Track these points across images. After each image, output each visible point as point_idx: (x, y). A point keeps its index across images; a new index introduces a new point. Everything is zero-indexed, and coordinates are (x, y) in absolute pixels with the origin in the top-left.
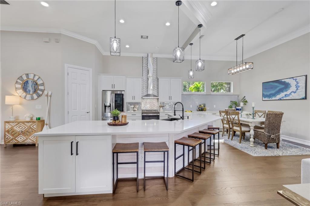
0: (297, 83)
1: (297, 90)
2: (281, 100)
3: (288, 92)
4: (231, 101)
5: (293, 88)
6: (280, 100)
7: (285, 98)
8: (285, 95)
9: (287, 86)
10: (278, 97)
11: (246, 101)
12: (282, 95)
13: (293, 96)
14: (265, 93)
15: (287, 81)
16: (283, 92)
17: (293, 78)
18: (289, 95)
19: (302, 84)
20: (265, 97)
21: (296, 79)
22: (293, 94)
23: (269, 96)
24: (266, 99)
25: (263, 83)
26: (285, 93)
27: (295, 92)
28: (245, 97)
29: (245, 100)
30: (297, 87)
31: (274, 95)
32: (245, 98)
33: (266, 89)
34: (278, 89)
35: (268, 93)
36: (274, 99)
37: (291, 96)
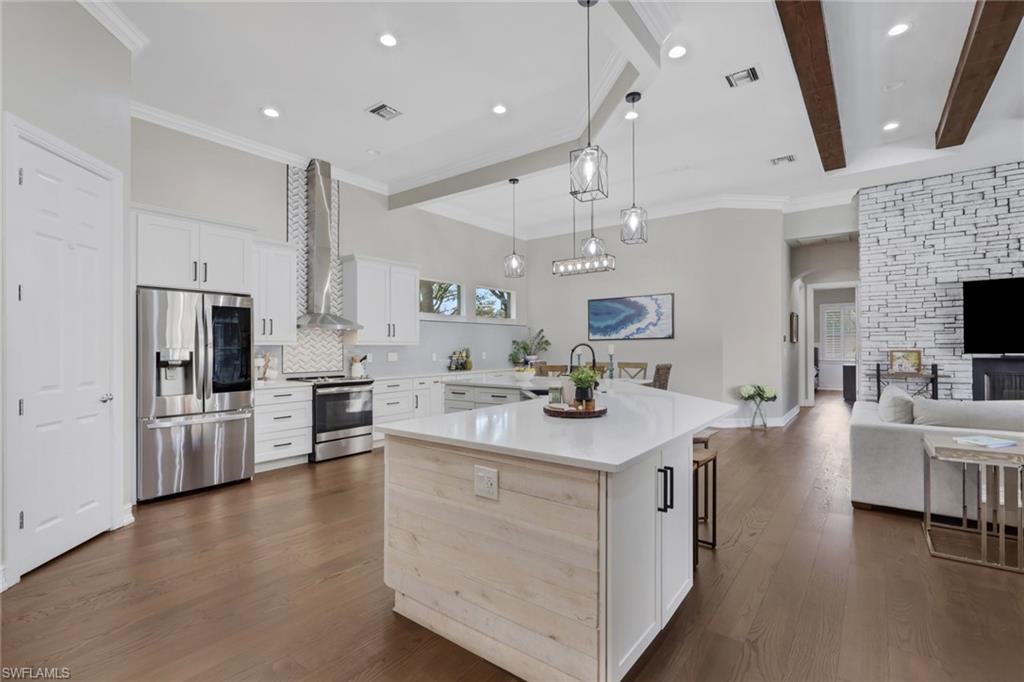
0: (659, 307)
1: (659, 319)
2: (629, 339)
3: (642, 325)
4: (514, 342)
5: (651, 317)
6: (627, 338)
7: (636, 336)
8: (638, 330)
9: (639, 312)
10: (623, 333)
11: (547, 341)
12: (631, 329)
13: (652, 332)
14: (595, 325)
15: (641, 301)
16: (632, 323)
17: (651, 296)
18: (644, 330)
19: (666, 310)
20: (594, 333)
21: (656, 300)
22: (651, 327)
23: (606, 330)
24: (597, 337)
25: (589, 301)
26: (638, 326)
27: (655, 325)
28: (542, 331)
29: (544, 339)
30: (659, 315)
31: (615, 328)
32: (543, 334)
33: (596, 314)
34: (622, 316)
35: (602, 325)
36: (614, 336)
37: (648, 332)
